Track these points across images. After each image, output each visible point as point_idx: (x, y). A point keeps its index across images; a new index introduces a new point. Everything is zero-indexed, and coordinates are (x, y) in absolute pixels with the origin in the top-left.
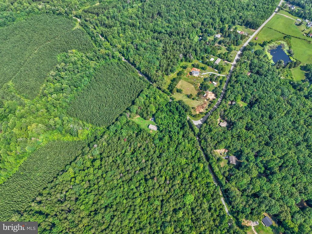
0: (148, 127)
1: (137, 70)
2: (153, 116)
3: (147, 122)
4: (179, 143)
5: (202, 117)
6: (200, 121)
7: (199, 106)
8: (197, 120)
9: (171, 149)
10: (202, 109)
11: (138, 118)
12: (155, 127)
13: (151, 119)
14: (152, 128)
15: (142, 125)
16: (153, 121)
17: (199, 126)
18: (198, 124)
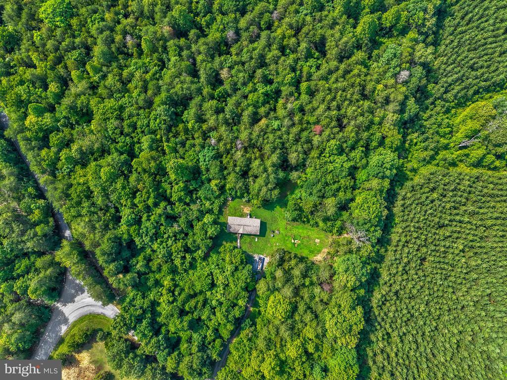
0: (263, 225)
2: (257, 276)
3: (275, 242)
4: (122, 178)
5: (61, 341)
6: (72, 319)
8: (81, 319)
9: (146, 141)
11: (319, 252)
12: (237, 228)
13: (267, 260)
14: (247, 221)
15: (289, 227)
16: (257, 258)
17: (69, 290)
18: (74, 302)
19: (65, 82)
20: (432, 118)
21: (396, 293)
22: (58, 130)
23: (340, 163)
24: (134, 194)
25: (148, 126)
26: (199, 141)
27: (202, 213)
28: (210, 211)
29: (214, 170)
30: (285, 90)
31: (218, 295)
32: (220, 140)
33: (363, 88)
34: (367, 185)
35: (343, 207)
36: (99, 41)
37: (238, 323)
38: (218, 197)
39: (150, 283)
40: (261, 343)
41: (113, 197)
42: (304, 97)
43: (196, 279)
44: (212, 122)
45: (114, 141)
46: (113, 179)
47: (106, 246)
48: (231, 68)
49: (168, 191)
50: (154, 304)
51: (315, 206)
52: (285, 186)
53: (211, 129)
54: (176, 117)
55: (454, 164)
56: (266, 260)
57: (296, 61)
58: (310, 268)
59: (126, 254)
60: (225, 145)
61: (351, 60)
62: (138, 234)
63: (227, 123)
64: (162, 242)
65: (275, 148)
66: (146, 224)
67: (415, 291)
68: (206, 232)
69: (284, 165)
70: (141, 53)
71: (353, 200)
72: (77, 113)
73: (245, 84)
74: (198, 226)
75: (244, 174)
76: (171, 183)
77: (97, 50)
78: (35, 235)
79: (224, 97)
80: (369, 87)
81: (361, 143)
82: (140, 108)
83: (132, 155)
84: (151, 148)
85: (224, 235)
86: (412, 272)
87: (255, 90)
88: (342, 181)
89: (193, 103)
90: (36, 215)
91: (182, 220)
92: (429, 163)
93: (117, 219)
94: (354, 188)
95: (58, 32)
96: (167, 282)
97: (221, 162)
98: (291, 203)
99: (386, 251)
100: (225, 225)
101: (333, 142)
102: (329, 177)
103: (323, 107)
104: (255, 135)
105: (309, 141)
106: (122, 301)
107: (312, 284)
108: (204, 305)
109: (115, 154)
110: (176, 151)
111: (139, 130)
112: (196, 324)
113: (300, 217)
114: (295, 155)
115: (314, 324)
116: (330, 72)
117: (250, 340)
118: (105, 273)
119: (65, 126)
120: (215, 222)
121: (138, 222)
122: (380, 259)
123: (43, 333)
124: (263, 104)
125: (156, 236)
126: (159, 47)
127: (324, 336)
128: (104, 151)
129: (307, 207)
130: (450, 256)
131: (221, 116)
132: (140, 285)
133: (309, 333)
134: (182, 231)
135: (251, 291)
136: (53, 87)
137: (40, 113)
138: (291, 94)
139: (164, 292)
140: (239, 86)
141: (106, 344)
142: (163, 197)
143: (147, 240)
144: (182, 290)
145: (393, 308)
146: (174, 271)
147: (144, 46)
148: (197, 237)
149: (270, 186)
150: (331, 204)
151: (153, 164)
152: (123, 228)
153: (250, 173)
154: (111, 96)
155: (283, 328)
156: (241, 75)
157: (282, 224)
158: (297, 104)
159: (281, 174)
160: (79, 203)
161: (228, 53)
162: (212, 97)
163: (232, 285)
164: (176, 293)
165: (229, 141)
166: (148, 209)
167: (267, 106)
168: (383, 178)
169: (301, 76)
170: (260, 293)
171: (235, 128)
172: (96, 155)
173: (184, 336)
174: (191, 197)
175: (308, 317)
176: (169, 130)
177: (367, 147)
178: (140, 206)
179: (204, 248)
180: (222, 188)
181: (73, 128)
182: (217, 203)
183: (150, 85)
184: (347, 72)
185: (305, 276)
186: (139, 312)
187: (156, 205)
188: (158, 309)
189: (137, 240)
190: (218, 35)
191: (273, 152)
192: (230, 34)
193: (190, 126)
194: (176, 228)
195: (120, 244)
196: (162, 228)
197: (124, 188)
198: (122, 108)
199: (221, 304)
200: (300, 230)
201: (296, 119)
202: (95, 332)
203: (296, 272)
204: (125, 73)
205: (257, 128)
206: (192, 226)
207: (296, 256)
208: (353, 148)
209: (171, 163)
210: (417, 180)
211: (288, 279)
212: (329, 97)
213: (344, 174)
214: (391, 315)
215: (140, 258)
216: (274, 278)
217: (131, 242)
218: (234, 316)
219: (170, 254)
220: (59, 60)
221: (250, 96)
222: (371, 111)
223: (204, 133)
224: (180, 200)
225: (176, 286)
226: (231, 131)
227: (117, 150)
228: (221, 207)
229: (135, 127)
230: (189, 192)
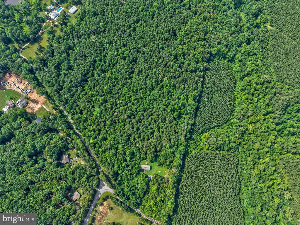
0: (151, 167)
2: (149, 181)
3: (154, 172)
4: (115, 155)
5: (99, 199)
6: (102, 193)
7: (106, 214)
8: (104, 193)
9: (121, 146)
10: (101, 210)
11: (166, 174)
12: (144, 168)
14: (146, 166)
15: (158, 167)
16: (149, 176)
17: (101, 185)
18: (102, 188)
19: (100, 130)
20: (195, 137)
21: (185, 185)
22: (98, 143)
23: (170, 150)
24: (118, 160)
25: (121, 142)
26: (134, 146)
27: (135, 164)
28: (137, 164)
29: (138, 153)
30: (156, 131)
31: (139, 186)
32: (139, 145)
33: (176, 130)
34: (177, 156)
35: (171, 162)
36: (109, 120)
37: (145, 193)
38: (139, 160)
39: (122, 183)
40: (150, 198)
41: (113, 161)
42: (161, 133)
43: (134, 182)
44: (137, 140)
45: (113, 146)
46: (113, 156)
47: (112, 173)
48: (142, 126)
50: (123, 189)
51: (164, 162)
52: (156, 157)
53: (137, 142)
54: (128, 139)
55: (202, 149)
56: (151, 177)
57: (158, 124)
58: (162, 178)
59: (116, 176)
61: (173, 123)
62: (119, 170)
63: (141, 140)
65: (153, 147)
66: (121, 168)
67: (190, 184)
68: (136, 169)
69: (156, 151)
70: (119, 122)
71: (174, 160)
72: (103, 139)
73: (146, 130)
74: (134, 168)
75: (146, 154)
76: (127, 156)
77: (108, 123)
78: (95, 171)
79: (140, 133)
80: (177, 131)
81: (175, 145)
82: (119, 137)
83: (117, 149)
84: (122, 148)
85: (141, 170)
86: (189, 179)
87: (148, 132)
88: (171, 155)
89: (133, 136)
90: (94, 166)
91: (130, 166)
92: (195, 149)
93: (114, 166)
94: (174, 157)
95: (98, 117)
96: (126, 183)
97: (140, 150)
98: (158, 161)
99: (183, 174)
100: (141, 167)
101: (168, 145)
102: (167, 154)
103: (165, 136)
104: (148, 144)
105: (162, 145)
106: (115, 188)
107: (163, 182)
108: (136, 189)
109: (113, 150)
110: (128, 148)
111: (119, 143)
112: (134, 194)
113: (160, 165)
114: (159, 148)
115: (164, 192)
116: (167, 126)
117: (148, 197)
118: (112, 180)
119: (100, 142)
120: (138, 167)
121: (119, 167)
122: (182, 176)
123: (95, 197)
124: (150, 135)
125: (124, 171)
126: (124, 121)
127: (166, 196)
128: (110, 149)
129: (162, 162)
130: (199, 175)
131: (140, 139)
132: (120, 184)
133: (162, 195)
134: (130, 169)
135: (148, 185)
136: (97, 132)
137: (94, 139)
138: (157, 132)
139: (126, 185)
140: (144, 131)
141: (111, 199)
142: (125, 160)
143: (121, 172)
144: (130, 185)
145: (184, 189)
146: (128, 180)
147: (120, 120)
148: (134, 171)
149: (152, 157)
150: (168, 161)
151: (123, 152)
152: (115, 169)
154: (112, 134)
155: (156, 194)
156: (145, 128)
157: (156, 167)
158: (159, 135)
159: (155, 154)
160: (105, 163)
161: (142, 122)
162: (137, 134)
163: (143, 183)
165: (141, 145)
166: (121, 163)
167: (151, 136)
168: (181, 154)
169: (160, 127)
170: (150, 185)
171: (143, 142)
172: (108, 150)
173: (130, 197)
175: (162, 191)
176: (127, 143)
177: (177, 146)
178: (120, 163)
179: (136, 174)
180: (140, 157)
181: (101, 142)
182: (139, 161)
183: (122, 131)
184: (172, 126)
185: (161, 180)
186: (120, 190)
187: (123, 162)
189: (119, 172)
190: (139, 118)
192: (142, 117)
193: (132, 141)
194: (128, 168)
195: (115, 173)
196: (125, 168)
197: (116, 158)
198: (115, 138)
199: (140, 188)
200: (161, 168)
201: (159, 139)
202: (108, 196)
203: (159, 180)
204: (115, 129)
205: (149, 142)
206: (132, 168)
207: (159, 175)
208: (174, 146)
209: (128, 152)
210: (192, 154)
211: (157, 181)
212: (167, 134)
213: (171, 153)
214: (184, 191)
215: (120, 176)
216: (154, 181)
217: (117, 172)
218: (144, 191)
219: (127, 175)
220: (98, 125)
221: (147, 134)
222: (178, 136)
223: (135, 143)
224: (129, 161)
225: (128, 184)
226: (142, 143)
227: (114, 148)
228: (139, 162)
229: (118, 142)
230: (132, 159)
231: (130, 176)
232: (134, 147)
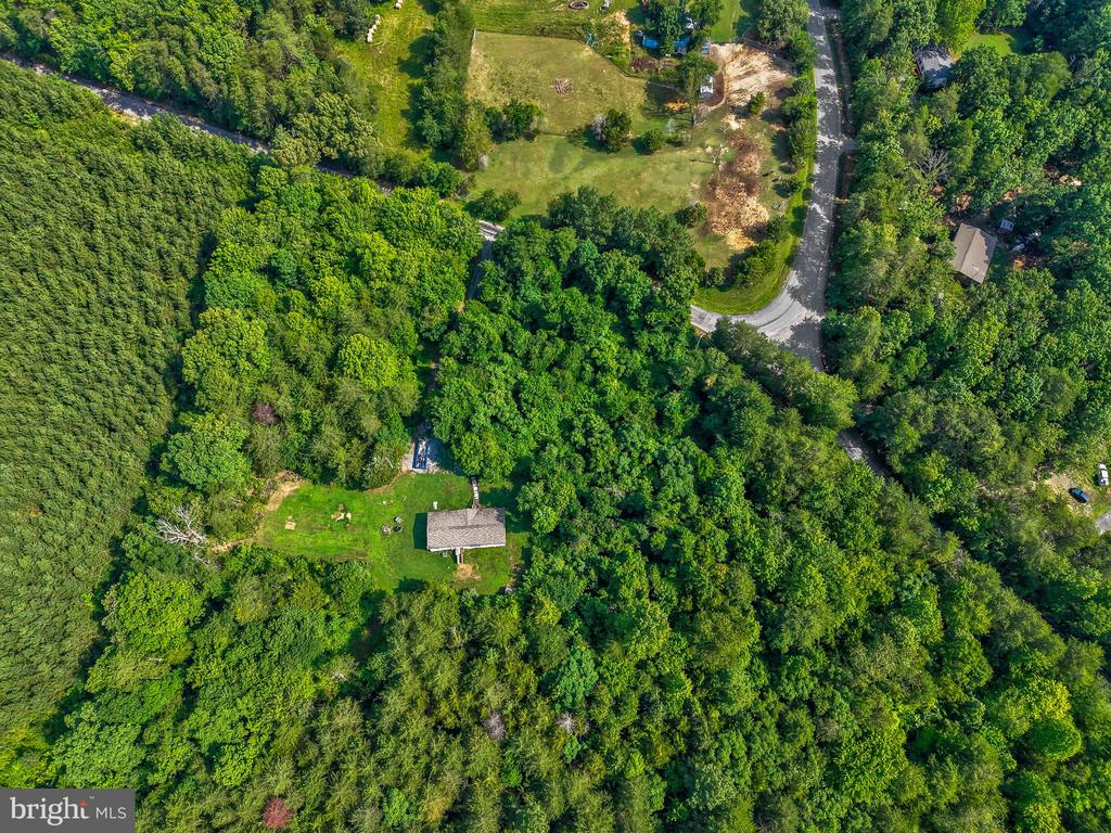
1: (81, 88)
4: (772, 585)
5: (791, 261)
6: (785, 299)
7: (713, 184)
8: (766, 301)
9: (743, 689)
10: (753, 201)
11: (286, 501)
12: (482, 520)
13: (407, 464)
14: (460, 542)
15: (360, 547)
16: (431, 465)
17: (810, 346)
18: (793, 328)
23: (219, 723)
24: (734, 552)
25: (748, 738)
26: (602, 714)
27: (562, 534)
28: (551, 546)
29: (554, 641)
32: (549, 733)
34: (150, 668)
35: (218, 606)
38: (536, 586)
44: (580, 785)
45: (823, 677)
46: (791, 576)
47: (755, 420)
49: (656, 575)
50: (628, 342)
51: (290, 595)
52: (371, 639)
53: (580, 761)
54: (679, 779)
56: (409, 462)
59: (712, 421)
60: (534, 720)
62: (693, 460)
63: (538, 787)
64: (641, 459)
65: (395, 730)
66: (684, 485)
68: (546, 489)
69: (367, 695)
71: (194, 628)
72: (951, 748)
74: (567, 498)
75: (475, 648)
76: (655, 595)
83: (771, 657)
84: (724, 675)
88: (216, 672)
90: (933, 466)
91: (606, 510)
93: (754, 489)
96: (613, 385)
97: (539, 671)
98: (353, 598)
100: (511, 523)
102: (250, 672)
104: (455, 755)
105: (301, 772)
106: (692, 340)
107: (298, 418)
109: (808, 643)
110: (660, 681)
111: (770, 722)
113: (330, 572)
114: (340, 721)
117: (424, 300)
118: (738, 370)
119: (967, 707)
121: (705, 489)
123: (829, 269)
125: (657, 466)
128: (839, 647)
132: (663, 375)
141: (702, 264)
142: (663, 558)
143: (674, 454)
146: (602, 408)
149: (405, 623)
150: (251, 609)
151: (706, 627)
152: (733, 468)
153: (461, 655)
157: (377, 553)
159: (376, 664)
164: (589, 368)
165: (527, 731)
166: (691, 524)
172: (857, 633)
174: (599, 571)
175: (303, 348)
176: (691, 737)
178: (709, 525)
179: (547, 460)
180: (528, 605)
181: (947, 705)
182: (537, 571)
187: (674, 536)
188: (621, 338)
189: (694, 449)
191: (403, 718)
193: (639, 763)
194: (617, 493)
195: (727, 436)
196: (647, 484)
197: (759, 559)
198: (833, 778)
203: (331, 434)
205: (452, 782)
208: (180, 775)
209: (656, 638)
213: (210, 691)
215: (680, 421)
216: (382, 416)
217: (707, 443)
218: (459, 332)
219: (617, 436)
223: (596, 747)
224: (623, 557)
225: (594, 383)
226: (522, 762)
227: (809, 655)
228: (529, 564)
229: (782, 727)
230: (607, 581)
231: (588, 434)
232: (606, 697)
